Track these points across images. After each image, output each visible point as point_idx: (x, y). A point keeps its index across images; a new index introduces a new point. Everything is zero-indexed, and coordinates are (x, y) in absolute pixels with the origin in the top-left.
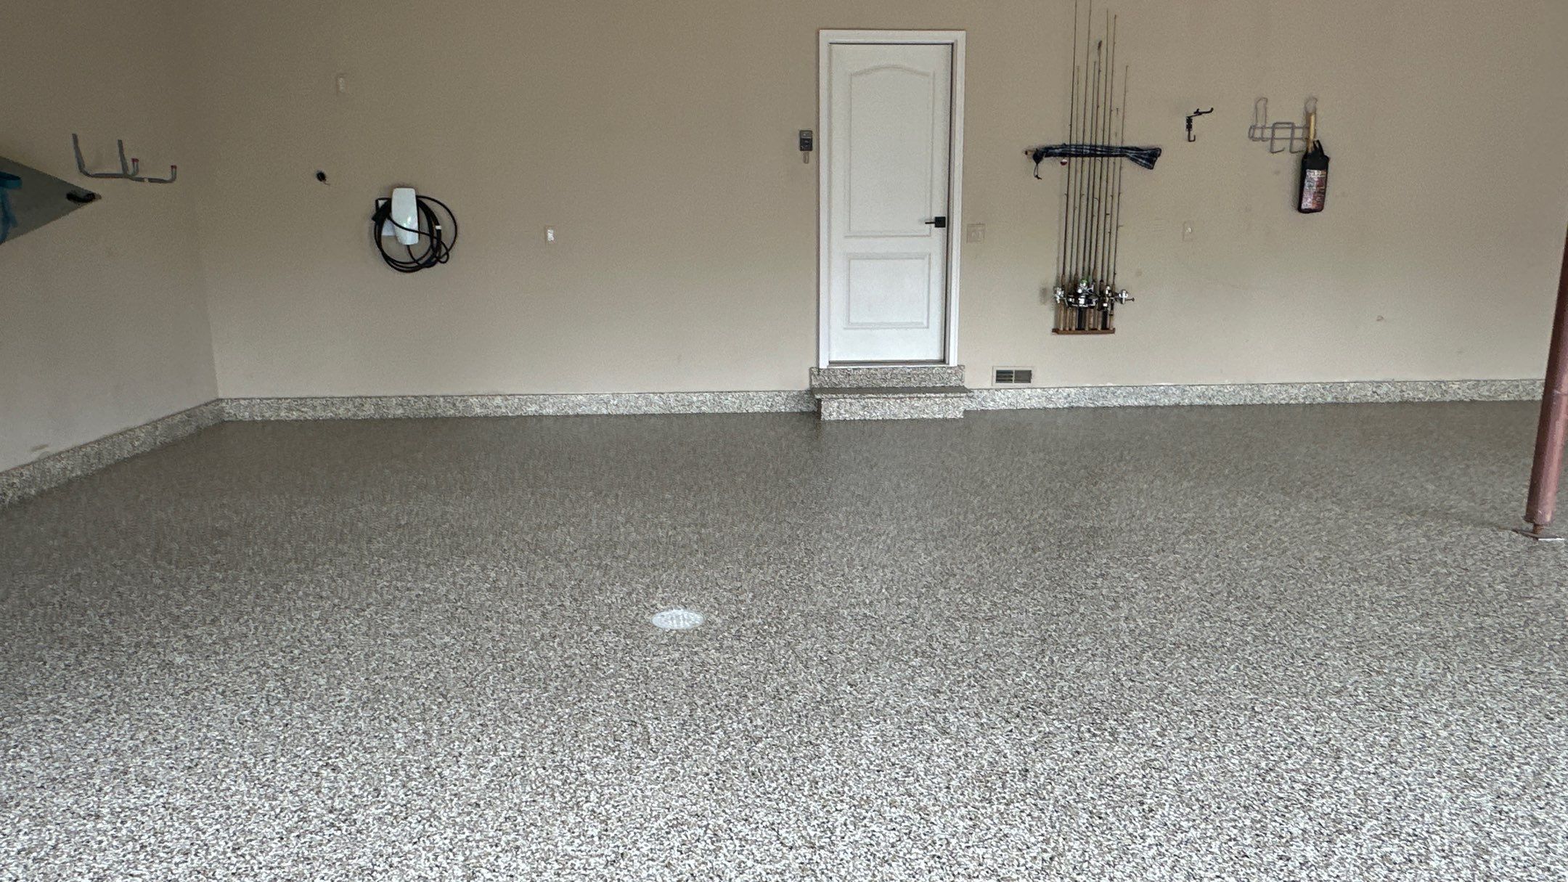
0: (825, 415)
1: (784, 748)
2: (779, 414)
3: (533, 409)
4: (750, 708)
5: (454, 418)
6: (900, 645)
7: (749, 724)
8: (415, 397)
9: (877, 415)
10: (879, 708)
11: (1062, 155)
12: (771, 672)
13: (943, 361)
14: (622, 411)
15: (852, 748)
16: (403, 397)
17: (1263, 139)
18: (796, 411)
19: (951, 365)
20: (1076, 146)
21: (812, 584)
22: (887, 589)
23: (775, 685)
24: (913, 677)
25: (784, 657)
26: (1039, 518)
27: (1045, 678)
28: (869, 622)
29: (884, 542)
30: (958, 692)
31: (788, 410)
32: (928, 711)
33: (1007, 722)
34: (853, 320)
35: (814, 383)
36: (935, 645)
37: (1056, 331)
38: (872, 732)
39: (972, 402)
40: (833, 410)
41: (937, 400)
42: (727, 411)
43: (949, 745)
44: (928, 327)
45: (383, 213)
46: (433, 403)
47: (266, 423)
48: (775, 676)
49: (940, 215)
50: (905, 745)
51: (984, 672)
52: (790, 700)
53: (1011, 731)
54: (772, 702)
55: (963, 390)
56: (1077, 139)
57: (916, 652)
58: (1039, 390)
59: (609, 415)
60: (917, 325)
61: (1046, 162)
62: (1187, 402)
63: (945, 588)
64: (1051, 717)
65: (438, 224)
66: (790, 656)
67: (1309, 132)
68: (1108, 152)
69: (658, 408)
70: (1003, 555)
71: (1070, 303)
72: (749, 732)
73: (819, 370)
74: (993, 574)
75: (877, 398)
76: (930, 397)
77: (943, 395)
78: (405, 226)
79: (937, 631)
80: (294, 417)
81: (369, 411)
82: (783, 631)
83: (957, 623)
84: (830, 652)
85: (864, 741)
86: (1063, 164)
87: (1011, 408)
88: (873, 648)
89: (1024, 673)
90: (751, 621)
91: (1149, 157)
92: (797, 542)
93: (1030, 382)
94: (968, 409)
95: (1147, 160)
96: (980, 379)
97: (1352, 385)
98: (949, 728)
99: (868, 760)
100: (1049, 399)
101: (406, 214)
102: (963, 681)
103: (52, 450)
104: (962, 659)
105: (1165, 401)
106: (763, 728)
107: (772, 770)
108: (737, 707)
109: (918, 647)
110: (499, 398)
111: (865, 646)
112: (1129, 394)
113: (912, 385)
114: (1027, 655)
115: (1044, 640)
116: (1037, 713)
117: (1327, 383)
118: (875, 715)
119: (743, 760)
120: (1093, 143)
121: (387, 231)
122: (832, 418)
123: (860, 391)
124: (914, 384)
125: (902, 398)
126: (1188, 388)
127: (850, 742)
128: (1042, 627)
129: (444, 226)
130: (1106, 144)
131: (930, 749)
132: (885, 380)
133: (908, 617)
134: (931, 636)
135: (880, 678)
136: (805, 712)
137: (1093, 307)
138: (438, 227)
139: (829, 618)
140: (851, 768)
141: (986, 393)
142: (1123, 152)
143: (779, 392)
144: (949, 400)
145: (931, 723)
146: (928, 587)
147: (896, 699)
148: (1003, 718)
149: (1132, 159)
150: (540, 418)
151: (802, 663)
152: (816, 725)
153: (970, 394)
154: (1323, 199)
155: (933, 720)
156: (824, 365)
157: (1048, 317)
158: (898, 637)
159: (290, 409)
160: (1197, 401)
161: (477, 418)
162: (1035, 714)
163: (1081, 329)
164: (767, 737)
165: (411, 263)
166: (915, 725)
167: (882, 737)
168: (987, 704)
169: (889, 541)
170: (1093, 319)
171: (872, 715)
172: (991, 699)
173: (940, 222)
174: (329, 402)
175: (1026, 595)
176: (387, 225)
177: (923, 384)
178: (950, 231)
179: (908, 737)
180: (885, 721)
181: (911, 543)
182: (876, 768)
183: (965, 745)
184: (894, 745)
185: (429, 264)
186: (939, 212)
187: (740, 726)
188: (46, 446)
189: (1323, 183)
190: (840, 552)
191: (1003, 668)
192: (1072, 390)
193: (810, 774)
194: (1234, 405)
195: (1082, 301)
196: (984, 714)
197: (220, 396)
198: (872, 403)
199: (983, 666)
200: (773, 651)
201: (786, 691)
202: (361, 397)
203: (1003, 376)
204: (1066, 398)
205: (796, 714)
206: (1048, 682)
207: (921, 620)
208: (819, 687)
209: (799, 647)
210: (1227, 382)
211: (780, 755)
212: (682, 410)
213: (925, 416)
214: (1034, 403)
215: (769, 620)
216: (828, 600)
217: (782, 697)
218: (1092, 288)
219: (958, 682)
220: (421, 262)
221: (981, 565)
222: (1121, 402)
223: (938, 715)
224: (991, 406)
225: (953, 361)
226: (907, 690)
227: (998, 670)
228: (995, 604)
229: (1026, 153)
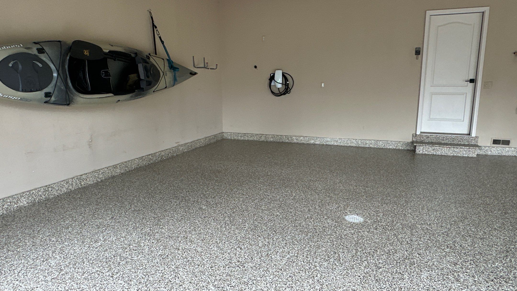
0: (417, 151)
1: (390, 273)
2: (399, 150)
3: (312, 142)
4: (378, 255)
5: (288, 143)
6: (441, 242)
7: (377, 261)
8: (277, 135)
9: (439, 153)
10: (430, 265)
12: (387, 243)
13: (469, 134)
14: (342, 144)
15: (417, 279)
16: (273, 135)
18: (406, 149)
19: (472, 136)
21: (406, 214)
22: (437, 220)
23: (389, 249)
24: (445, 256)
25: (393, 239)
26: (509, 201)
27: (507, 267)
28: (428, 231)
29: (438, 201)
30: (465, 265)
31: (403, 149)
32: (451, 271)
33: (487, 282)
34: (431, 117)
35: (414, 139)
36: (456, 245)
38: (426, 274)
39: (481, 151)
40: (421, 150)
41: (465, 149)
42: (379, 147)
43: (459, 286)
44: (463, 121)
45: (272, 78)
46: (282, 137)
47: (234, 140)
48: (389, 246)
49: (472, 78)
50: (440, 282)
51: (478, 260)
52: (393, 255)
53: (489, 286)
54: (387, 255)
55: (477, 146)
57: (448, 246)
58: (513, 149)
59: (337, 145)
60: (459, 120)
63: (462, 223)
64: (509, 284)
65: (288, 81)
66: (395, 239)
69: (354, 144)
70: (490, 213)
72: (377, 264)
73: (416, 135)
74: (485, 220)
75: (439, 147)
76: (462, 148)
77: (468, 147)
78: (278, 82)
79: (458, 240)
80: (242, 139)
81: (263, 139)
82: (393, 229)
83: (467, 238)
84: (411, 240)
85: (422, 277)
87: (499, 155)
88: (429, 241)
89: (497, 264)
90: (382, 224)
92: (402, 197)
93: (509, 145)
94: (479, 154)
96: (486, 142)
98: (460, 279)
99: (423, 284)
101: (279, 78)
102: (468, 262)
103: (180, 144)
104: (468, 253)
106: (382, 264)
107: (384, 280)
108: (373, 254)
109: (448, 244)
110: (302, 137)
111: (426, 240)
114: (499, 256)
115: (508, 252)
118: (428, 267)
119: (374, 274)
121: (273, 84)
122: (420, 153)
123: (432, 144)
124: (455, 142)
125: (449, 147)
127: (416, 276)
128: (507, 246)
129: (290, 82)
131: (451, 286)
132: (443, 140)
133: (445, 232)
134: (455, 241)
135: (431, 254)
136: (399, 261)
138: (288, 82)
139: (412, 227)
140: (416, 286)
141: (487, 148)
143: (400, 142)
144: (470, 149)
145: (452, 276)
146: (455, 222)
147: (437, 263)
148: (485, 280)
150: (314, 144)
151: (400, 242)
152: (403, 267)
153: (481, 148)
156: (418, 133)
158: (440, 239)
159: (241, 137)
161: (295, 143)
162: (501, 282)
164: (383, 268)
165: (279, 93)
166: (445, 275)
167: (430, 277)
168: (478, 273)
169: (440, 201)
171: (427, 267)
172: (480, 271)
173: (472, 81)
174: (252, 135)
175: (500, 231)
176: (273, 81)
177: (459, 143)
178: (476, 84)
179: (441, 279)
180: (432, 271)
181: (449, 203)
182: (427, 289)
183: (466, 288)
184: (435, 281)
185: (284, 94)
186: (472, 77)
187: (374, 261)
188: (179, 142)
190: (419, 203)
191: (487, 260)
193: (399, 285)
196: (476, 277)
197: (223, 131)
198: (437, 148)
199: (478, 257)
200: (389, 236)
201: (393, 252)
202: (261, 134)
203: (496, 142)
205: (396, 261)
206: (508, 269)
207: (451, 234)
208: (406, 252)
209: (399, 236)
211: (388, 275)
212: (363, 146)
213: (459, 155)
214: (510, 154)
215: (388, 224)
216: (412, 221)
217: (391, 254)
219: (466, 262)
220: (282, 93)
221: (480, 216)
223: (456, 273)
224: (489, 153)
225: (474, 134)
226: (443, 261)
227: (484, 260)
228: (485, 233)
229: (514, 53)
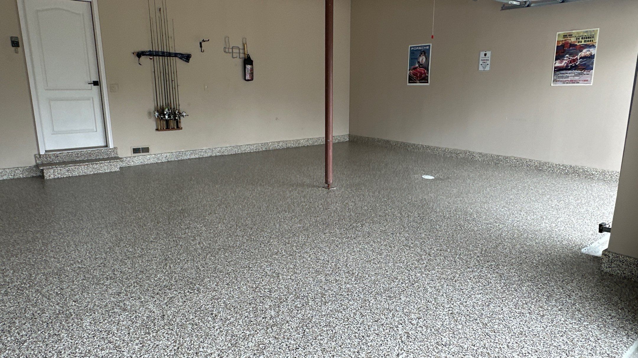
0: (47, 177)
1: (40, 341)
2: (19, 179)
4: (17, 328)
6: (98, 276)
7: (17, 336)
9: (76, 174)
10: (91, 308)
11: (150, 55)
12: (28, 306)
13: (107, 146)
15: (78, 330)
17: (229, 53)
18: (29, 176)
19: (110, 148)
20: (155, 52)
21: (48, 259)
22: (89, 253)
23: (32, 312)
24: (107, 290)
25: (35, 298)
26: (159, 208)
27: (168, 275)
28: (81, 270)
29: (86, 232)
30: (129, 291)
31: (24, 176)
32: (116, 303)
33: (153, 297)
34: (56, 129)
35: (38, 162)
36: (116, 273)
37: (157, 130)
38: (88, 320)
39: (123, 163)
40: (51, 174)
41: (106, 164)
43: (127, 315)
44: (96, 131)
48: (31, 308)
50: (106, 321)
51: (141, 279)
52: (41, 317)
53: (155, 301)
54: (31, 321)
55: (117, 158)
56: (155, 49)
57: (107, 278)
58: (153, 155)
60: (92, 131)
61: (143, 58)
62: (214, 155)
63: (118, 247)
64: (172, 290)
66: (39, 296)
67: (245, 51)
68: (169, 55)
70: (144, 227)
71: (162, 118)
72: (18, 340)
73: (40, 155)
74: (140, 236)
75: (75, 166)
76: (102, 163)
77: (108, 161)
79: (116, 267)
82: (33, 285)
83: (126, 261)
84: (62, 289)
85: (84, 325)
86: (151, 59)
87: (142, 164)
88: (85, 281)
89: (159, 275)
90: (14, 284)
91: (187, 58)
92: (37, 240)
93: (148, 152)
94: (122, 166)
95: (186, 59)
96: (125, 152)
97: (271, 143)
98: (127, 307)
99: (88, 333)
100: (158, 159)
102: (131, 285)
104: (130, 276)
105: (206, 155)
106: (27, 335)
107: (34, 354)
108: (9, 329)
109: (108, 276)
111: (80, 282)
112: (192, 153)
113: (92, 158)
114: (159, 267)
115: (166, 260)
116: (166, 290)
117: (262, 143)
118: (89, 311)
119: (16, 354)
120: (163, 51)
122: (51, 178)
123: (65, 163)
124: (93, 157)
125: (87, 165)
126: (214, 149)
127: (77, 328)
128: (165, 254)
130: (168, 51)
131: (118, 319)
132: (78, 157)
133: (101, 263)
134: (113, 270)
135: (90, 295)
136: (50, 321)
137: (172, 119)
139: (59, 273)
140: (79, 340)
141: (129, 159)
142: (176, 55)
143: (17, 168)
144: (112, 163)
145: (118, 308)
146: (110, 248)
147: (99, 302)
148: (151, 296)
149: (180, 58)
151: (46, 297)
152: (58, 325)
153: (122, 160)
154: (253, 76)
155: (119, 306)
156: (42, 152)
157: (152, 124)
158: (97, 273)
160: (218, 154)
162: (165, 291)
163: (168, 128)
164: (29, 339)
166: (110, 311)
167: (94, 321)
168: (143, 292)
169: (88, 231)
170: (172, 124)
171: (87, 312)
172: (145, 290)
173: (96, 83)
175: (156, 242)
177: (98, 157)
178: (101, 86)
179: (107, 317)
180: (95, 313)
181: (100, 229)
182: (92, 336)
183: (135, 313)
184: (100, 323)
186: (96, 79)
187: (12, 338)
189: (252, 70)
190: (62, 240)
191: (149, 275)
192: (168, 154)
193: (56, 349)
194: (231, 154)
195: (167, 117)
196: (142, 297)
198: (72, 168)
199: (140, 276)
200: (28, 296)
201: (39, 314)
203: (136, 151)
204: (165, 158)
205: (46, 323)
206: (170, 276)
207: (108, 263)
208: (57, 307)
209: (44, 290)
210: (228, 146)
211: (38, 345)
213: (101, 172)
214: (152, 161)
215: (25, 281)
216: (58, 265)
217: (36, 317)
218: (170, 111)
219: (129, 286)
221: (134, 234)
222: (188, 157)
223: (121, 303)
224: (132, 164)
225: (111, 146)
226: (104, 296)
227: (147, 277)
228: (143, 249)
229: (133, 54)
